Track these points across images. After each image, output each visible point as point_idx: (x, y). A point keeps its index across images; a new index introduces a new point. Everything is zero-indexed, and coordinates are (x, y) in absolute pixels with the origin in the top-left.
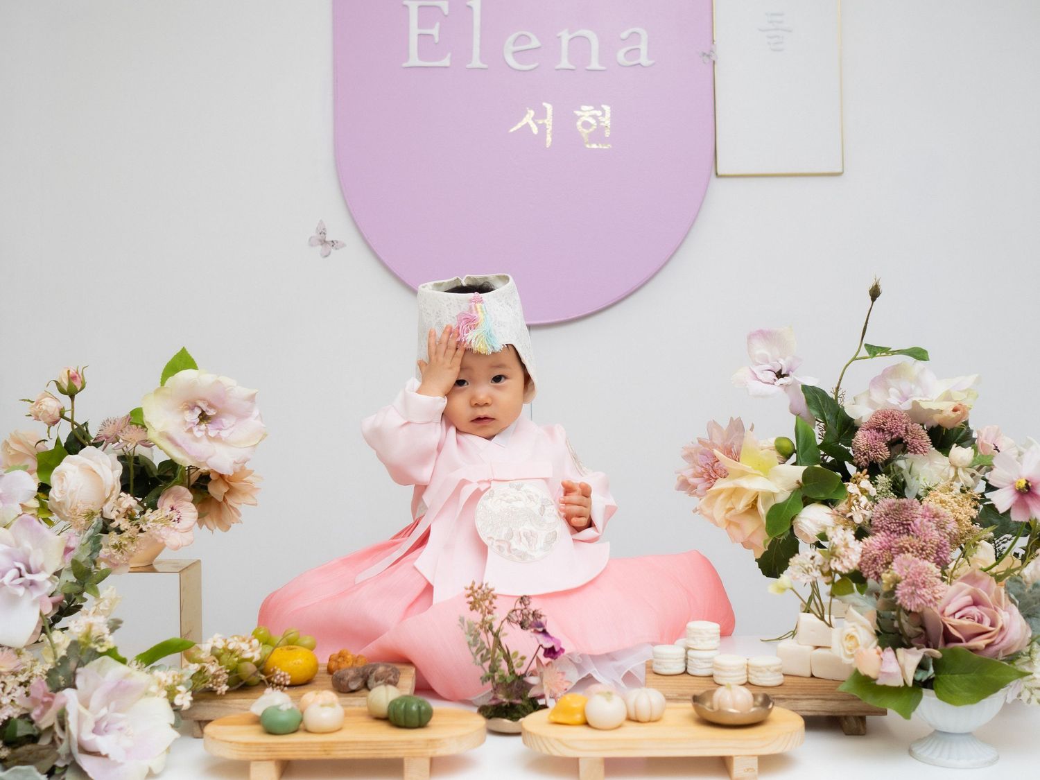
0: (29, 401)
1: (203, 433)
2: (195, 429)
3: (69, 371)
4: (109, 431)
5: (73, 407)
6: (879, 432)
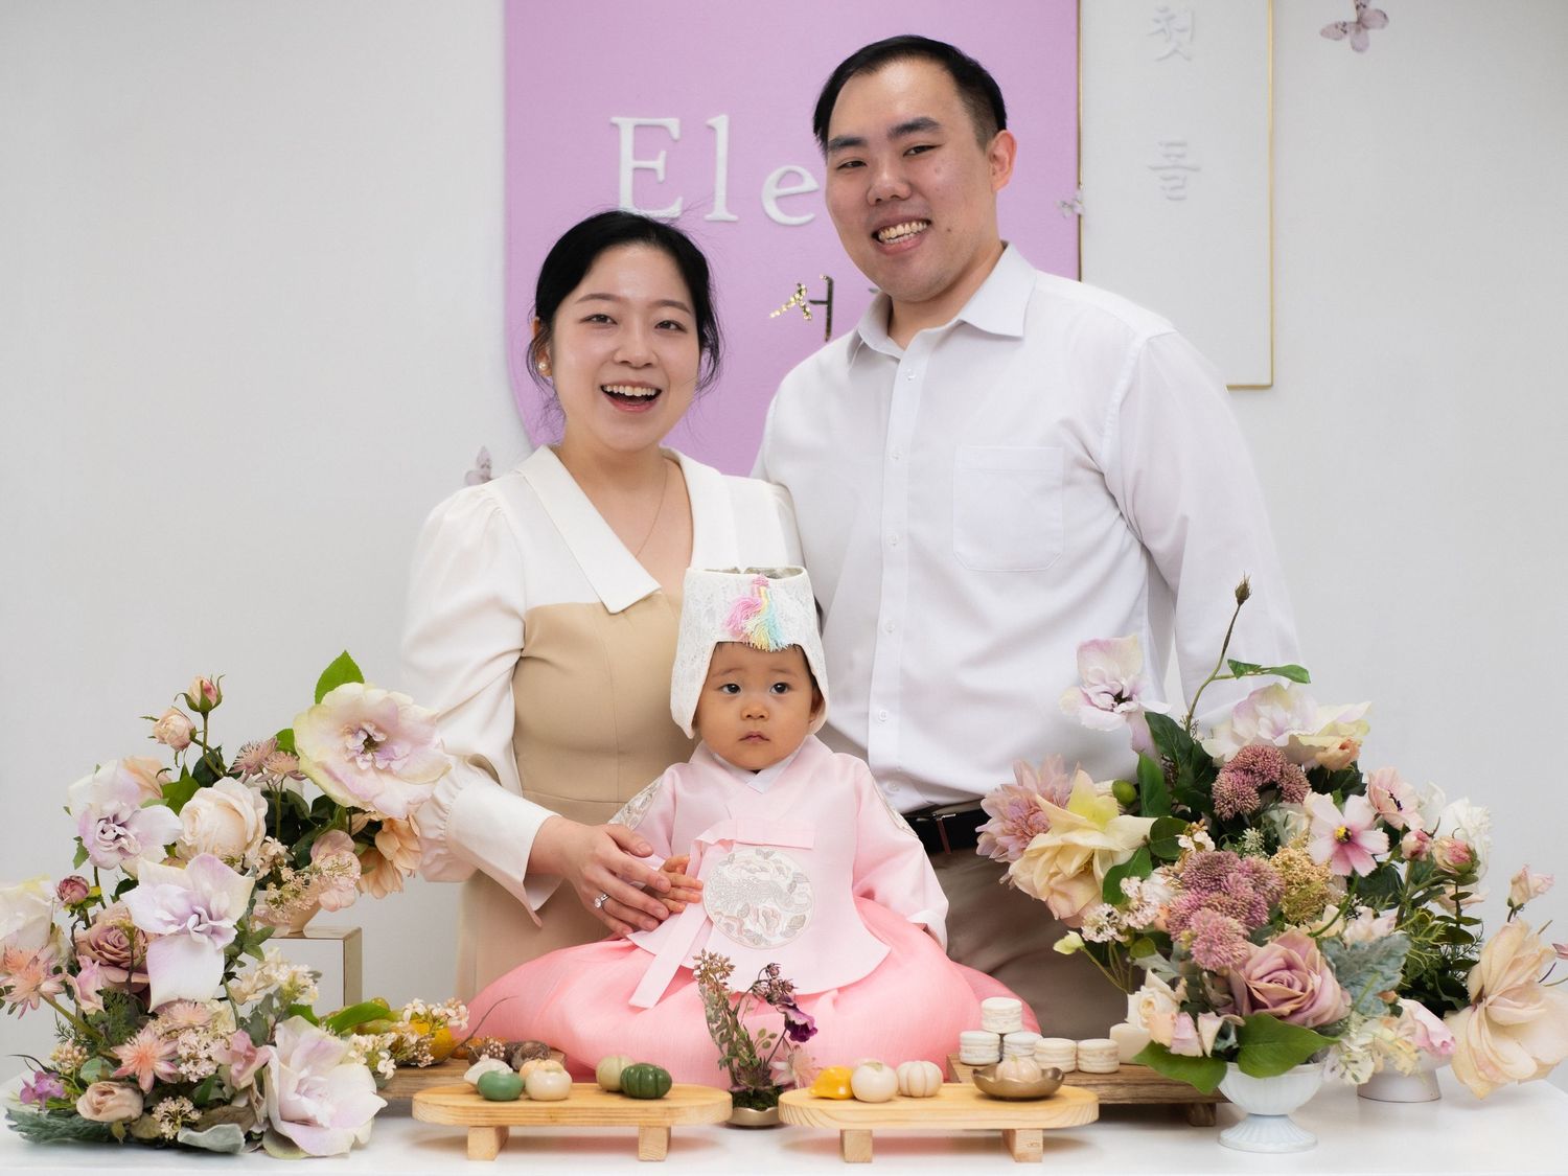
0: (151, 718)
1: (370, 764)
2: (359, 760)
3: (202, 682)
4: (251, 758)
5: (206, 727)
6: (1247, 774)
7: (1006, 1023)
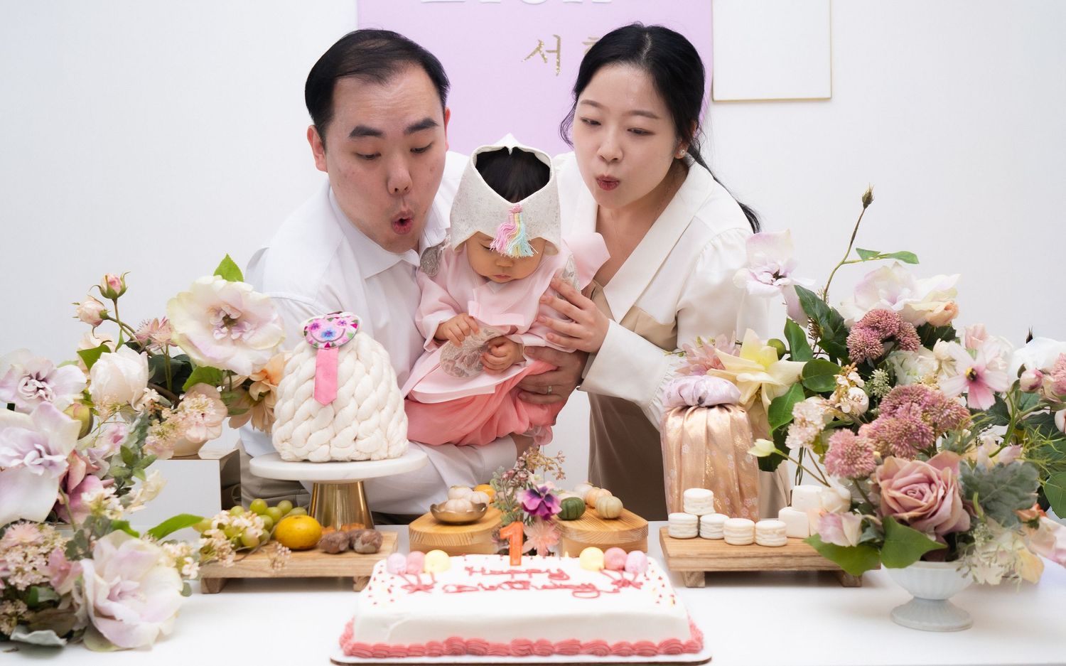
6: (873, 330)
7: (702, 508)
